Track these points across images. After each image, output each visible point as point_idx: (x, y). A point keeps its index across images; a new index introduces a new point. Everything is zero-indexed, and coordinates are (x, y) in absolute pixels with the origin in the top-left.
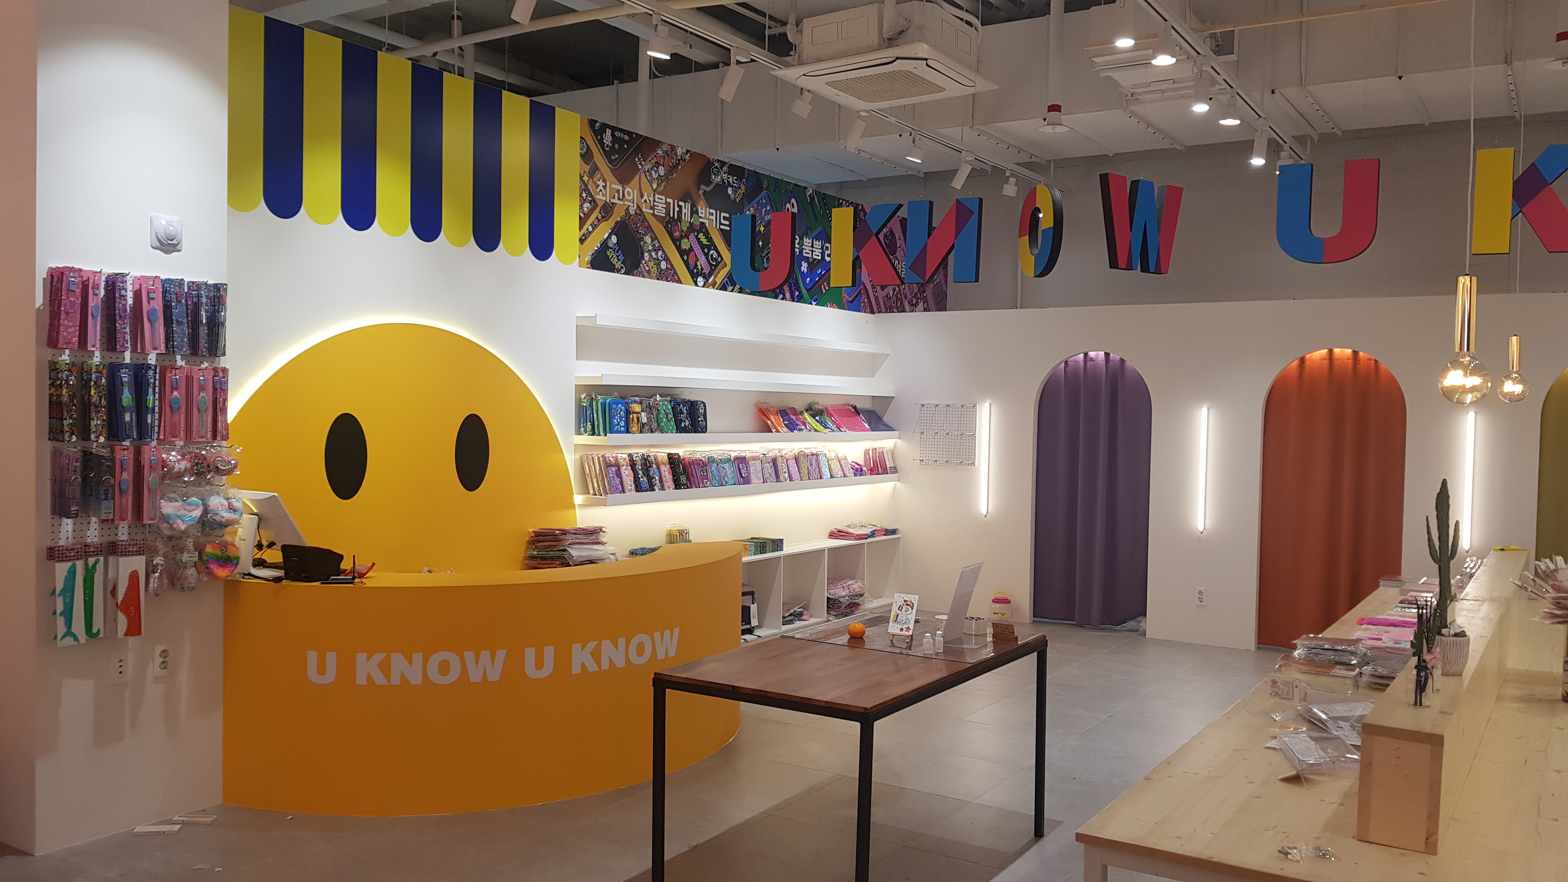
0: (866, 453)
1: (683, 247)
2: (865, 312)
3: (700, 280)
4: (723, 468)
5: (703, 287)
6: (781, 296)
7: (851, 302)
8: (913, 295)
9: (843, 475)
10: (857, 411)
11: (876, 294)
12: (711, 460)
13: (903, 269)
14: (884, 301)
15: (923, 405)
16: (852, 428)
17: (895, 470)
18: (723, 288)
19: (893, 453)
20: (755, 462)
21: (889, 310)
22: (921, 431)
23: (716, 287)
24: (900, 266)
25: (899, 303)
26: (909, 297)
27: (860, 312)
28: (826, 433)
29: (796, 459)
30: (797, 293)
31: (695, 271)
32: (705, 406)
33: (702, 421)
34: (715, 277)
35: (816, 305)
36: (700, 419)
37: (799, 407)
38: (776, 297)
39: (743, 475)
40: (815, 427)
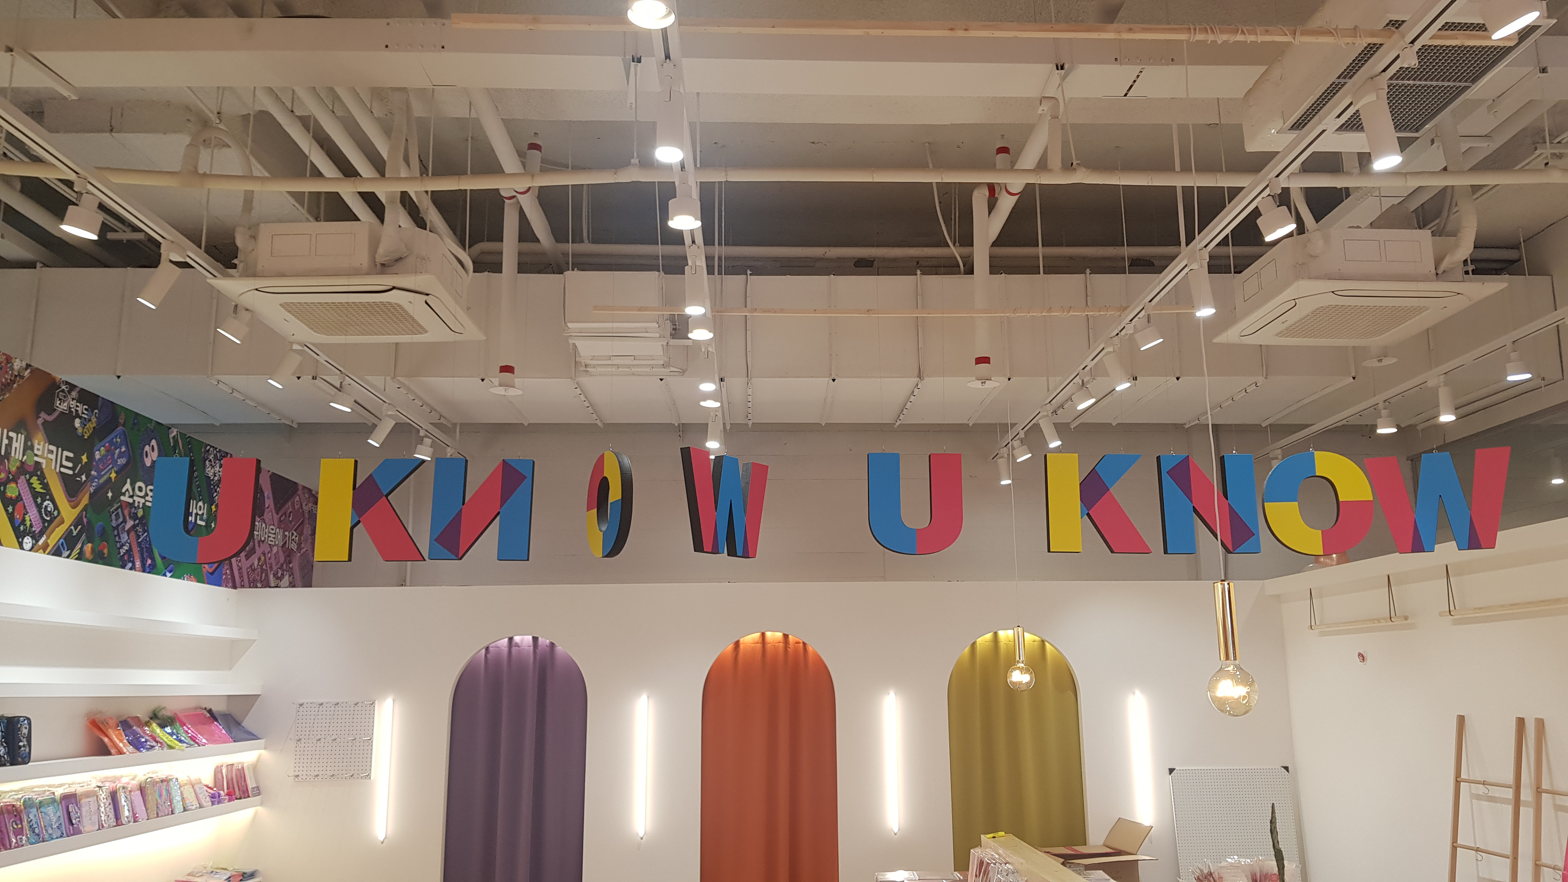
0: (218, 771)
1: (9, 494)
2: (226, 586)
3: (28, 541)
4: (45, 814)
5: (30, 550)
6: (130, 565)
7: (212, 574)
8: (278, 566)
9: (198, 805)
10: (213, 716)
11: (240, 564)
12: (28, 804)
13: (270, 535)
14: (248, 575)
15: (301, 705)
16: (212, 740)
17: (258, 791)
18: (57, 553)
19: (255, 767)
20: (89, 799)
21: (253, 584)
22: (297, 738)
23: (47, 551)
24: (267, 530)
25: (264, 575)
26: (275, 568)
27: (220, 585)
28: (182, 750)
29: (142, 789)
30: (149, 562)
31: (22, 528)
32: (30, 724)
33: (24, 746)
34: (48, 538)
35: (171, 577)
36: (21, 744)
37: (143, 715)
38: (123, 567)
39: (74, 821)
40: (169, 743)
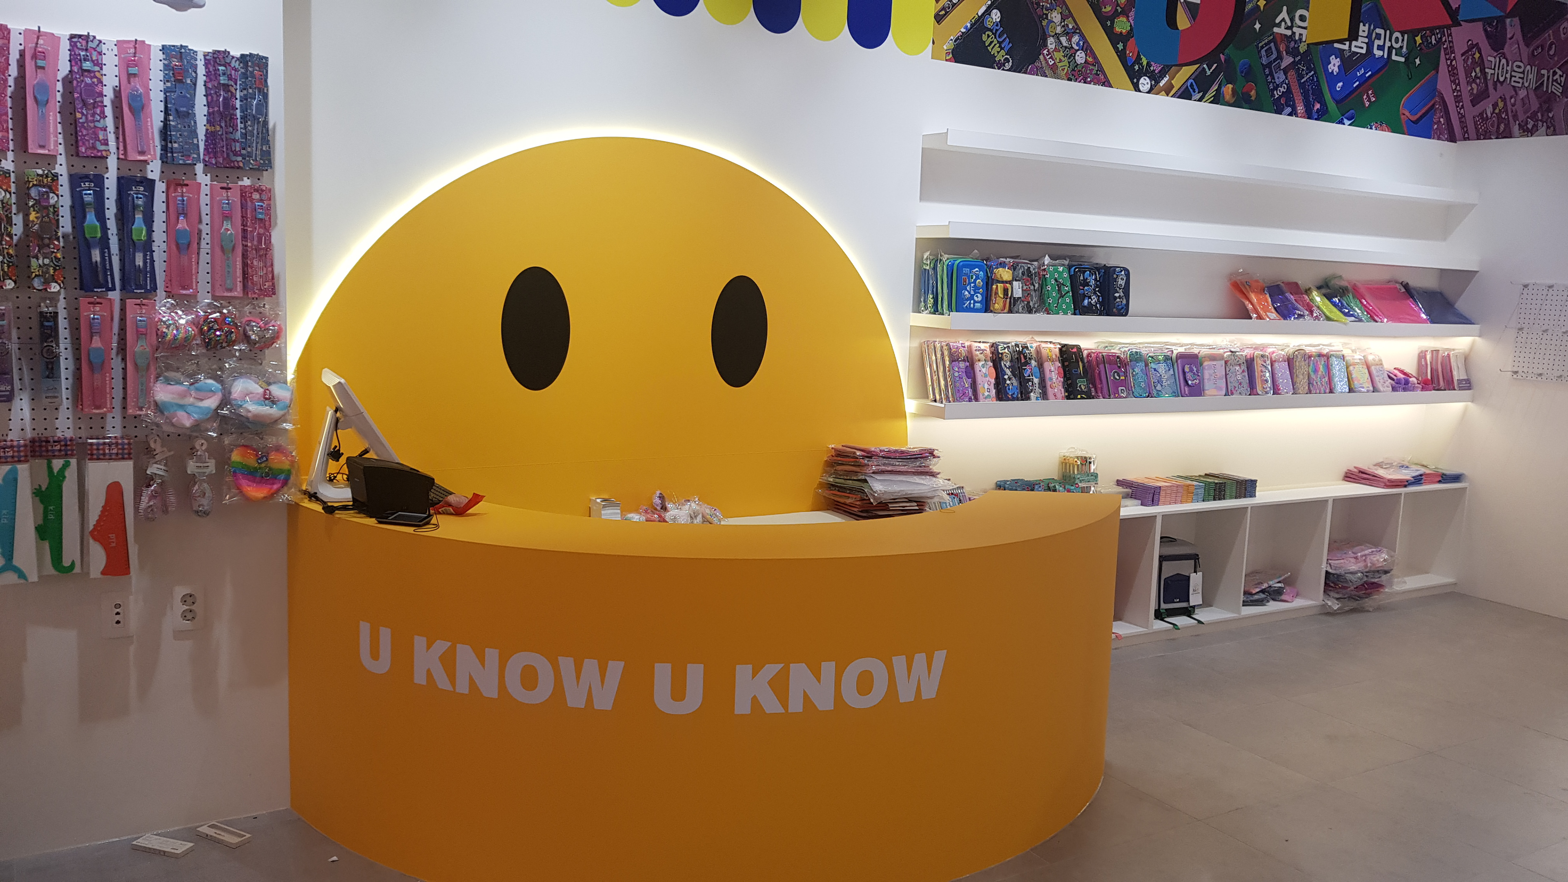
0: (1422, 356)
1: (1118, 29)
2: (1439, 139)
3: (1145, 83)
4: (1155, 370)
5: (1149, 92)
6: (1289, 110)
7: (1416, 122)
8: (1529, 114)
9: (1371, 389)
10: (1409, 292)
11: (1462, 111)
12: (1136, 357)
13: (1513, 74)
14: (1475, 123)
15: (1526, 286)
16: (1395, 318)
17: (1467, 385)
18: (1185, 94)
19: (1466, 359)
20: (1214, 363)
21: (1485, 135)
22: (1519, 326)
23: (1171, 94)
24: (1509, 68)
25: (1502, 126)
26: (1522, 117)
27: (1430, 138)
28: (1345, 324)
29: (1290, 361)
30: (1318, 106)
31: (1136, 67)
32: (1128, 274)
33: (1120, 297)
34: (1172, 78)
35: (1350, 125)
36: (1117, 295)
37: (1304, 279)
38: (1279, 112)
39: (1190, 382)
40: (1328, 313)
